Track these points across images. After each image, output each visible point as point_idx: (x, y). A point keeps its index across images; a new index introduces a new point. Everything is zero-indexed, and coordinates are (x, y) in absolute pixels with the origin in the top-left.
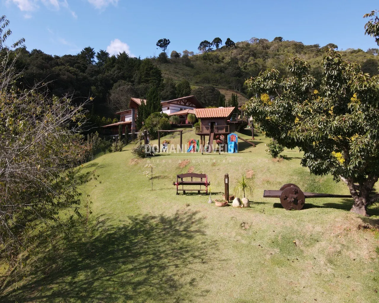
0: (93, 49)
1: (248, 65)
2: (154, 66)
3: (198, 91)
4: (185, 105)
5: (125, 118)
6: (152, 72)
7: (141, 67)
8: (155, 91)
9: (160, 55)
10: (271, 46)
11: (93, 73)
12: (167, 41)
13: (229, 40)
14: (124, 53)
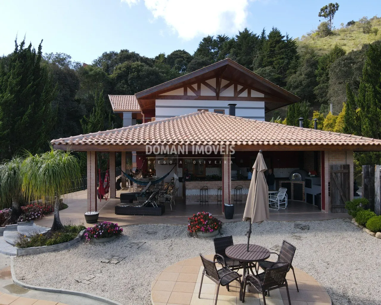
0: (212, 37)
2: (283, 37)
4: (217, 97)
6: (279, 47)
9: (319, 28)
12: (334, 6)
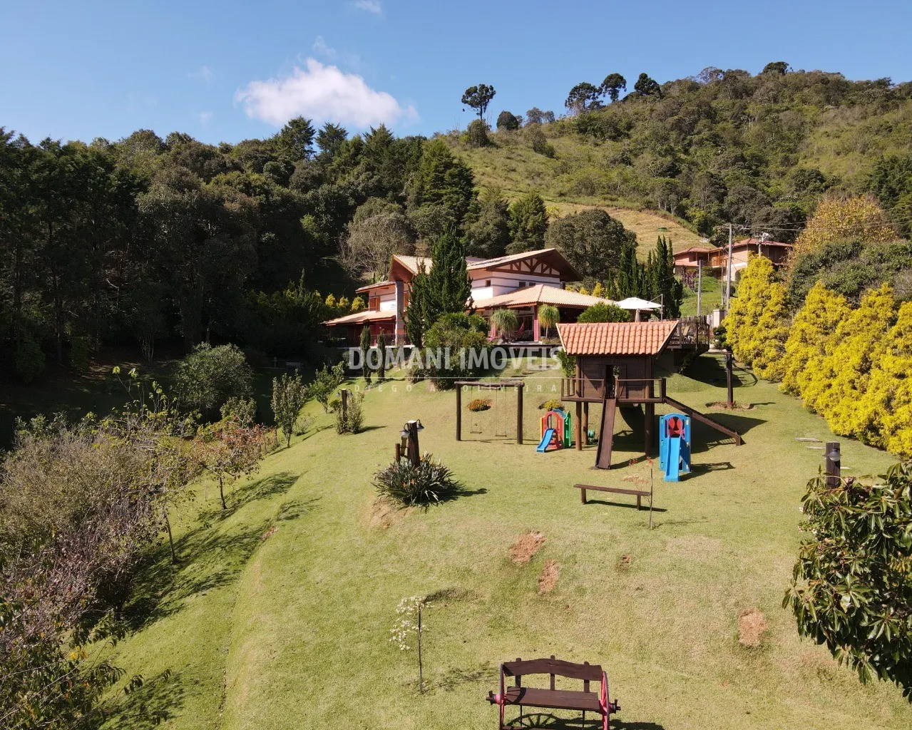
0: (309, 122)
1: (694, 140)
2: (454, 158)
3: (567, 225)
4: (532, 273)
5: (379, 301)
6: (450, 175)
7: (423, 164)
8: (452, 244)
9: (470, 129)
10: (756, 88)
11: (309, 182)
12: (487, 90)
13: (644, 77)
14: (383, 128)
